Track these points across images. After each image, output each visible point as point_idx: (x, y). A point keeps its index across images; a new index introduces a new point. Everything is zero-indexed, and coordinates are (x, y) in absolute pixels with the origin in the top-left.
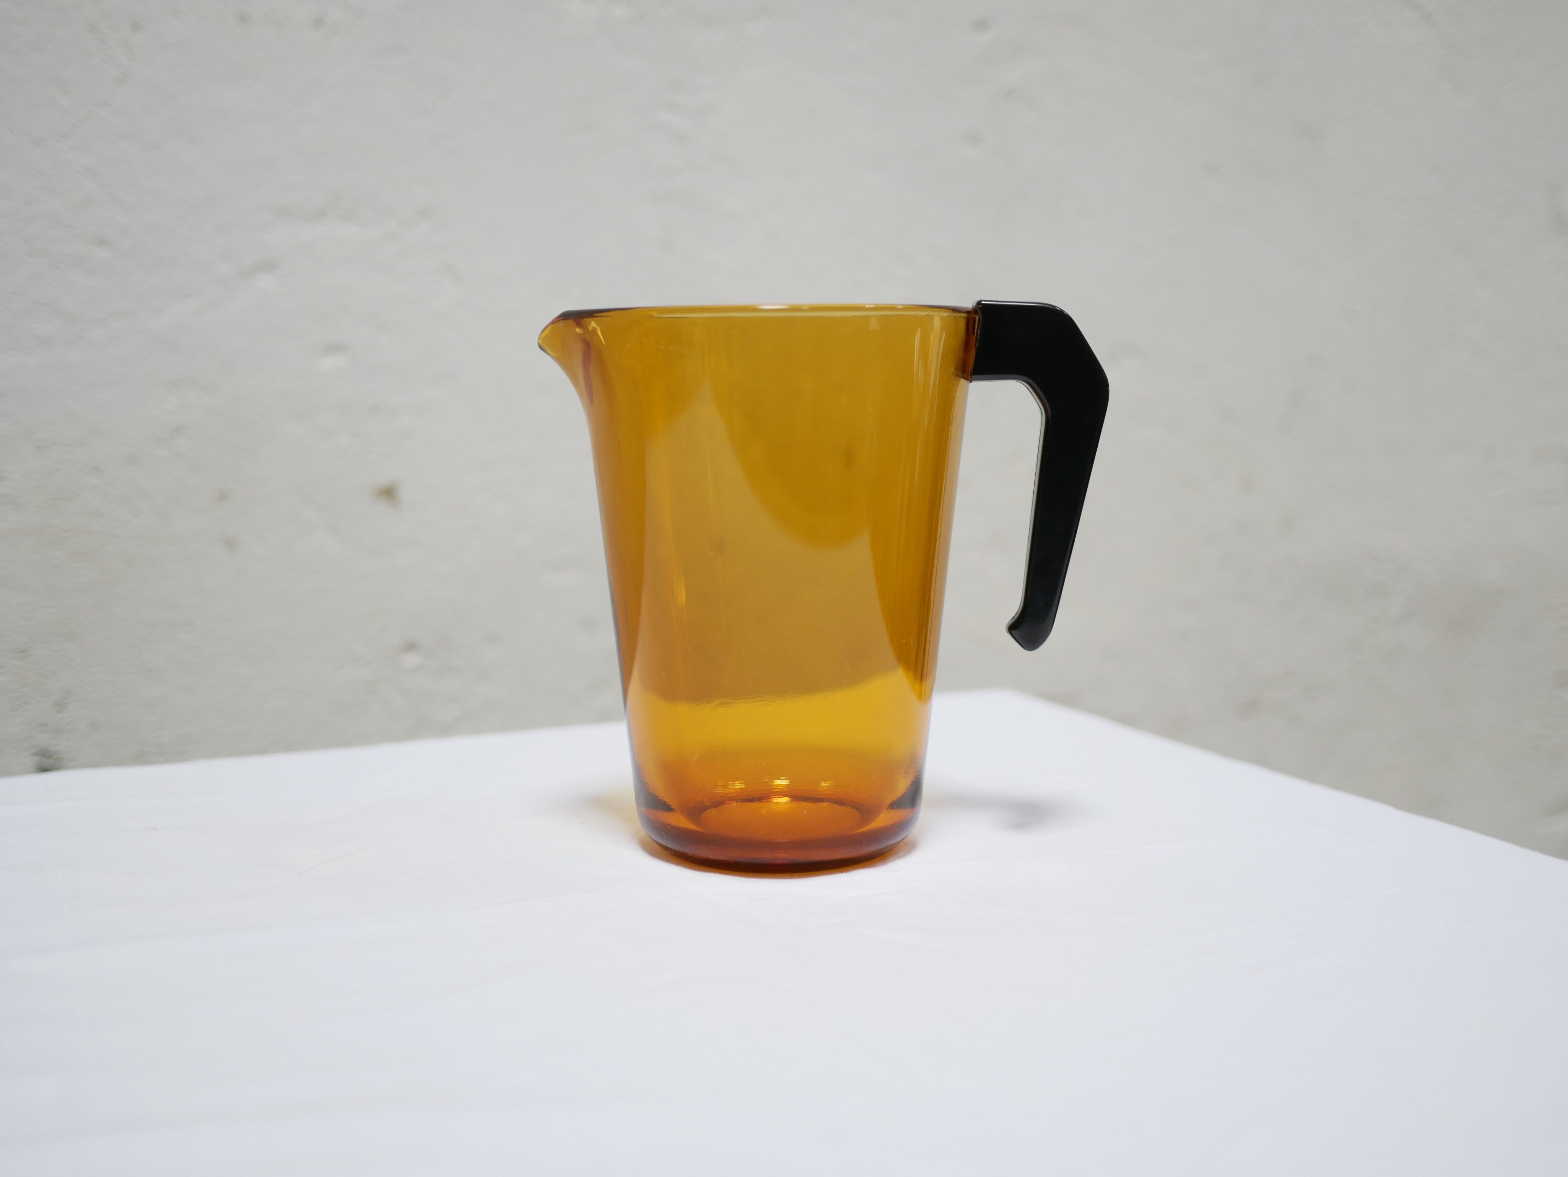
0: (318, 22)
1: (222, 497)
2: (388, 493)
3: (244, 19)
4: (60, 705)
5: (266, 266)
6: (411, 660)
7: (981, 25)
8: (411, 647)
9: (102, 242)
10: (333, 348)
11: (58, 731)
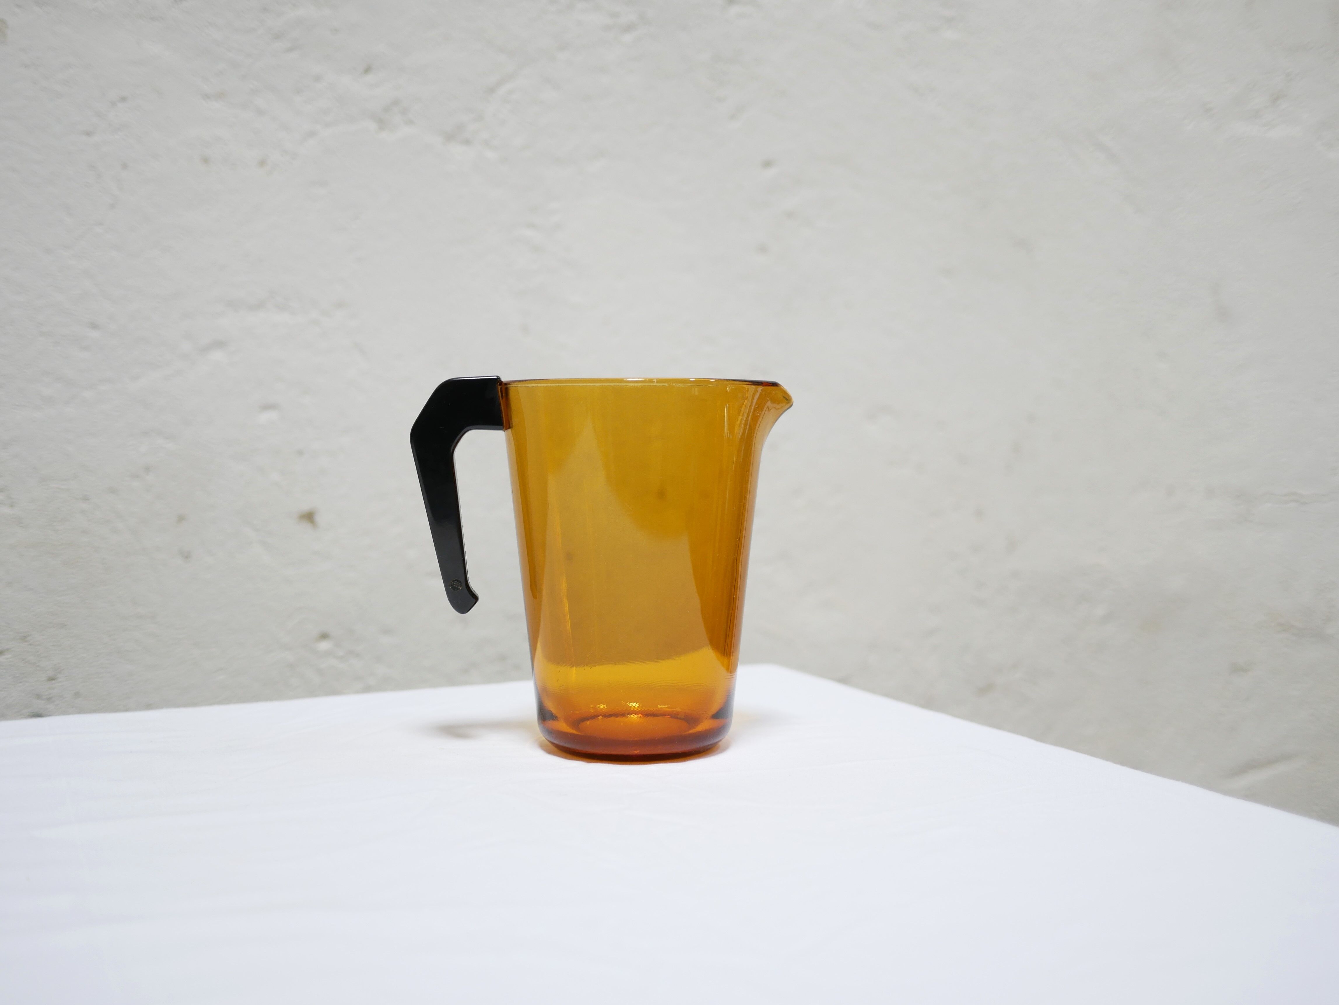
0: (262, 163)
1: (181, 519)
2: (309, 517)
3: (206, 160)
4: (52, 679)
5: (219, 344)
6: (324, 646)
7: (767, 164)
8: (324, 636)
9: (94, 326)
10: (268, 407)
11: (50, 699)
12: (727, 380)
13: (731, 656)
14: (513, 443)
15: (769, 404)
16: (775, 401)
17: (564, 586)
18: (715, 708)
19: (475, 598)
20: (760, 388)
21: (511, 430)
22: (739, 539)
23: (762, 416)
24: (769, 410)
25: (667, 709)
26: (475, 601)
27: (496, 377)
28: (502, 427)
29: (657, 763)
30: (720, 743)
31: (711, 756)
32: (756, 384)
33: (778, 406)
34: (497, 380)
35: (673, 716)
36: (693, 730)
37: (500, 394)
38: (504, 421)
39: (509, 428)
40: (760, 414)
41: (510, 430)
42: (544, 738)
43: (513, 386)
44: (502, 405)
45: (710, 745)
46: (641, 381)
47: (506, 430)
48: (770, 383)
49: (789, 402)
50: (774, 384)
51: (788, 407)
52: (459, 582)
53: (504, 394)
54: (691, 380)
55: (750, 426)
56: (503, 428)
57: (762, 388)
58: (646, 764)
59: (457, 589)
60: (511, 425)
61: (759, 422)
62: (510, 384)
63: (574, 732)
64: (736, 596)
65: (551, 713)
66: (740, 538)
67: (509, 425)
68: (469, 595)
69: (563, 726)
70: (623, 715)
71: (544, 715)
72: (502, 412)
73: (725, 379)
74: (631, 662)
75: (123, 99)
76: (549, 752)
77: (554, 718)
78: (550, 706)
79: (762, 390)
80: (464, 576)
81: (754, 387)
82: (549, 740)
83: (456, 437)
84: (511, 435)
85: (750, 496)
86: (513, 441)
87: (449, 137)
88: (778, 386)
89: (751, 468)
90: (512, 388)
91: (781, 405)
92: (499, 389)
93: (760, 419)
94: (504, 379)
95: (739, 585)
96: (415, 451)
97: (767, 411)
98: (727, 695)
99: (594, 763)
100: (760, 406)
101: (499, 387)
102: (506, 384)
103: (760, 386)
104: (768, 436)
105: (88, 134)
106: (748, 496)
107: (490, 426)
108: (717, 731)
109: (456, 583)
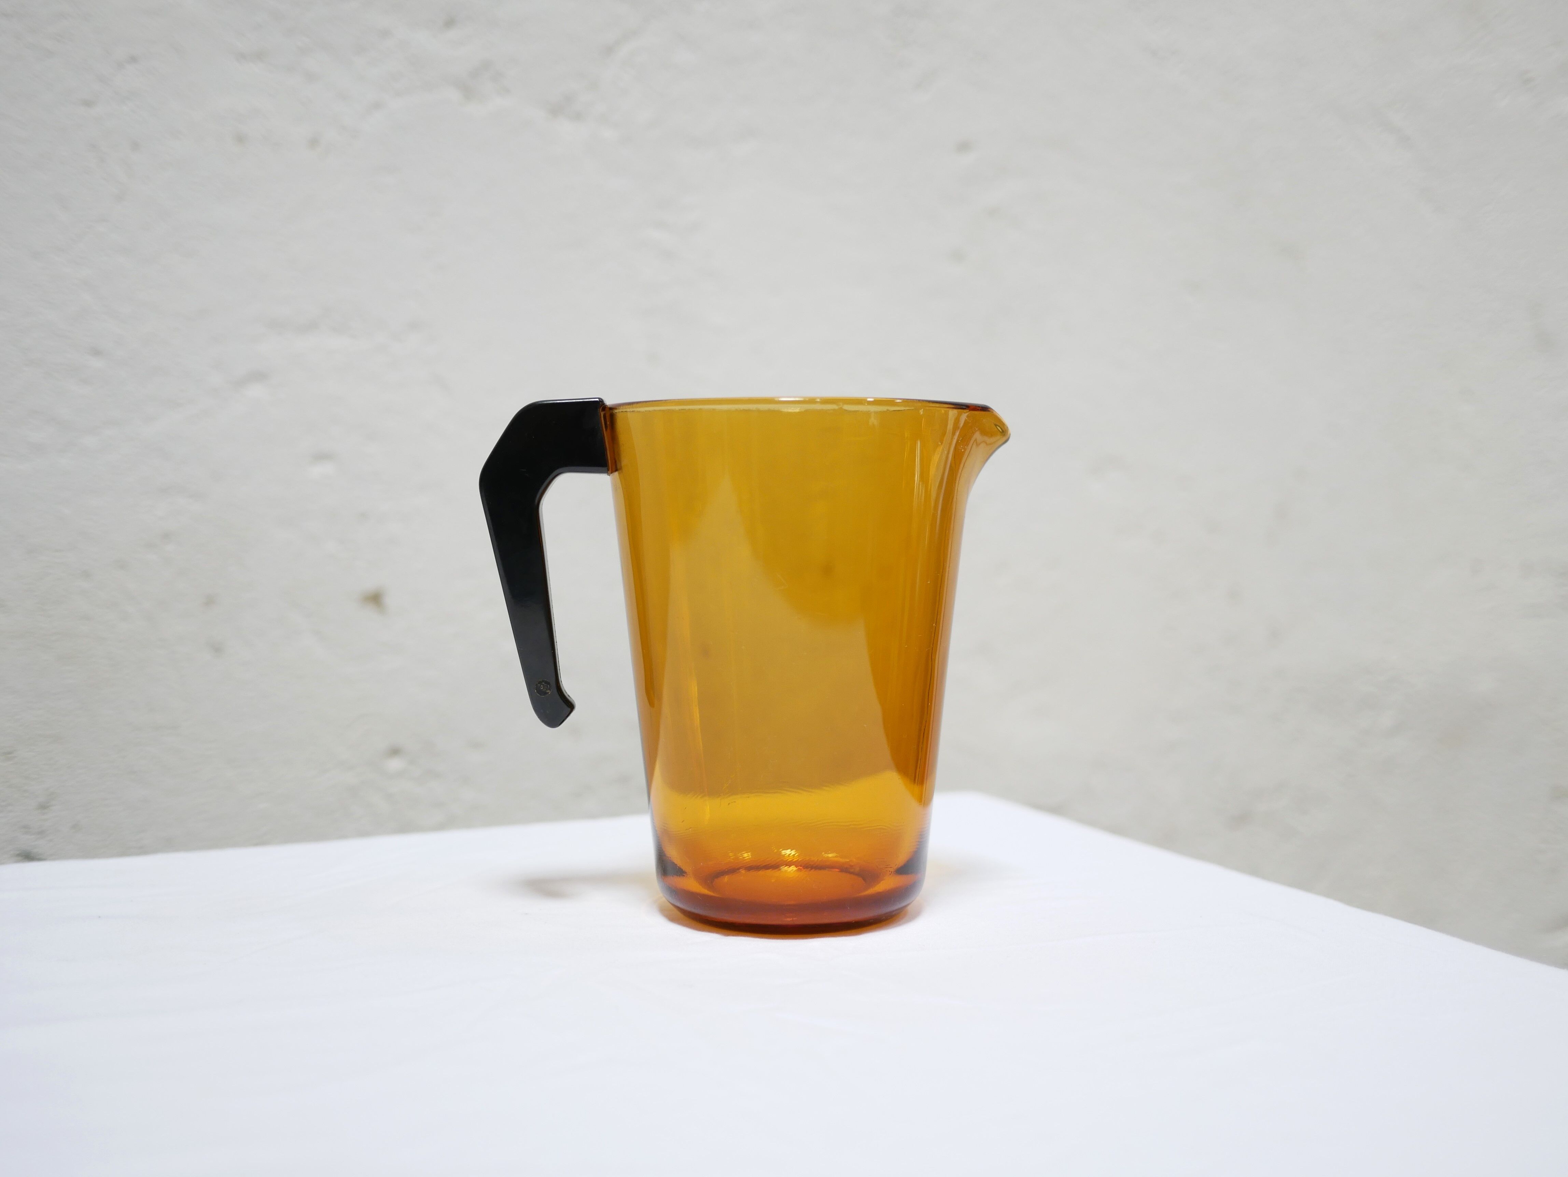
0: (314, 142)
1: (210, 601)
2: (375, 599)
3: (241, 139)
4: (43, 807)
5: (258, 376)
6: (395, 764)
7: (964, 147)
8: (395, 752)
9: (96, 352)
10: (321, 457)
11: (41, 833)
12: (919, 400)
13: (925, 785)
14: (620, 491)
15: (977, 436)
16: (984, 433)
17: (694, 689)
18: (901, 859)
19: (570, 706)
20: (965, 415)
21: (619, 474)
22: (936, 624)
23: (968, 451)
24: (978, 445)
25: (836, 859)
26: (569, 709)
27: (598, 400)
28: (605, 469)
29: (821, 937)
30: (909, 908)
31: (895, 927)
32: (958, 407)
33: (989, 440)
34: (597, 406)
35: (844, 869)
36: (871, 889)
37: (603, 423)
38: (610, 461)
39: (616, 470)
40: (965, 450)
41: (616, 474)
42: (664, 899)
43: (621, 410)
44: (606, 438)
45: (896, 910)
46: (799, 401)
47: (612, 473)
48: (979, 407)
49: (1004, 435)
50: (985, 409)
51: (1004, 441)
52: (548, 683)
53: (608, 423)
54: (869, 400)
55: (951, 466)
56: (608, 470)
57: (967, 414)
58: (806, 938)
59: (545, 693)
60: (618, 467)
61: (963, 461)
62: (616, 409)
63: (706, 891)
64: (931, 703)
65: (674, 865)
66: (937, 622)
67: (616, 465)
68: (560, 701)
69: (692, 884)
70: (776, 866)
71: (665, 866)
72: (606, 449)
73: (916, 400)
74: (786, 790)
75: (133, 59)
76: (673, 919)
77: (681, 872)
78: (674, 854)
79: (968, 416)
80: (554, 676)
81: (956, 411)
82: (672, 902)
83: (543, 483)
84: (618, 481)
85: (951, 565)
86: (621, 488)
87: (556, 110)
88: (989, 411)
89: (952, 526)
90: (619, 413)
91: (992, 440)
92: (602, 416)
93: (965, 456)
94: (609, 402)
95: (935, 689)
96: (485, 502)
97: (974, 446)
98: (919, 842)
99: (733, 935)
100: (965, 439)
101: (602, 414)
102: (611, 409)
103: (965, 411)
104: (975, 481)
105: (88, 104)
106: (948, 565)
107: (587, 468)
108: (904, 892)
109: (543, 685)
